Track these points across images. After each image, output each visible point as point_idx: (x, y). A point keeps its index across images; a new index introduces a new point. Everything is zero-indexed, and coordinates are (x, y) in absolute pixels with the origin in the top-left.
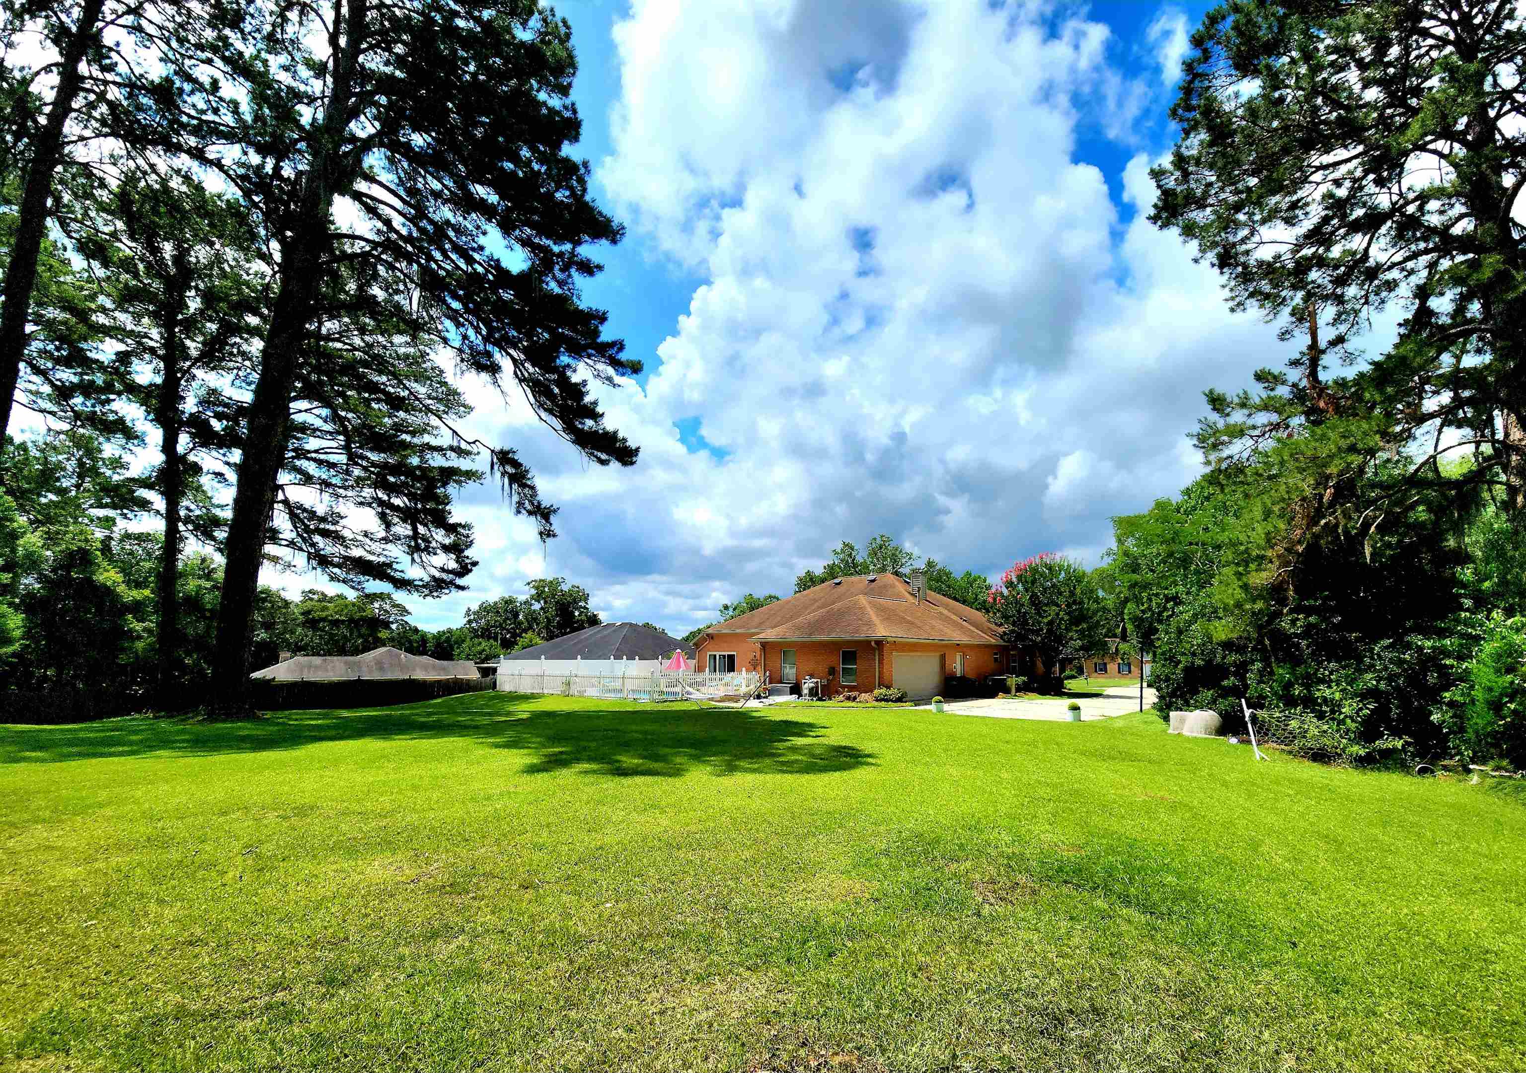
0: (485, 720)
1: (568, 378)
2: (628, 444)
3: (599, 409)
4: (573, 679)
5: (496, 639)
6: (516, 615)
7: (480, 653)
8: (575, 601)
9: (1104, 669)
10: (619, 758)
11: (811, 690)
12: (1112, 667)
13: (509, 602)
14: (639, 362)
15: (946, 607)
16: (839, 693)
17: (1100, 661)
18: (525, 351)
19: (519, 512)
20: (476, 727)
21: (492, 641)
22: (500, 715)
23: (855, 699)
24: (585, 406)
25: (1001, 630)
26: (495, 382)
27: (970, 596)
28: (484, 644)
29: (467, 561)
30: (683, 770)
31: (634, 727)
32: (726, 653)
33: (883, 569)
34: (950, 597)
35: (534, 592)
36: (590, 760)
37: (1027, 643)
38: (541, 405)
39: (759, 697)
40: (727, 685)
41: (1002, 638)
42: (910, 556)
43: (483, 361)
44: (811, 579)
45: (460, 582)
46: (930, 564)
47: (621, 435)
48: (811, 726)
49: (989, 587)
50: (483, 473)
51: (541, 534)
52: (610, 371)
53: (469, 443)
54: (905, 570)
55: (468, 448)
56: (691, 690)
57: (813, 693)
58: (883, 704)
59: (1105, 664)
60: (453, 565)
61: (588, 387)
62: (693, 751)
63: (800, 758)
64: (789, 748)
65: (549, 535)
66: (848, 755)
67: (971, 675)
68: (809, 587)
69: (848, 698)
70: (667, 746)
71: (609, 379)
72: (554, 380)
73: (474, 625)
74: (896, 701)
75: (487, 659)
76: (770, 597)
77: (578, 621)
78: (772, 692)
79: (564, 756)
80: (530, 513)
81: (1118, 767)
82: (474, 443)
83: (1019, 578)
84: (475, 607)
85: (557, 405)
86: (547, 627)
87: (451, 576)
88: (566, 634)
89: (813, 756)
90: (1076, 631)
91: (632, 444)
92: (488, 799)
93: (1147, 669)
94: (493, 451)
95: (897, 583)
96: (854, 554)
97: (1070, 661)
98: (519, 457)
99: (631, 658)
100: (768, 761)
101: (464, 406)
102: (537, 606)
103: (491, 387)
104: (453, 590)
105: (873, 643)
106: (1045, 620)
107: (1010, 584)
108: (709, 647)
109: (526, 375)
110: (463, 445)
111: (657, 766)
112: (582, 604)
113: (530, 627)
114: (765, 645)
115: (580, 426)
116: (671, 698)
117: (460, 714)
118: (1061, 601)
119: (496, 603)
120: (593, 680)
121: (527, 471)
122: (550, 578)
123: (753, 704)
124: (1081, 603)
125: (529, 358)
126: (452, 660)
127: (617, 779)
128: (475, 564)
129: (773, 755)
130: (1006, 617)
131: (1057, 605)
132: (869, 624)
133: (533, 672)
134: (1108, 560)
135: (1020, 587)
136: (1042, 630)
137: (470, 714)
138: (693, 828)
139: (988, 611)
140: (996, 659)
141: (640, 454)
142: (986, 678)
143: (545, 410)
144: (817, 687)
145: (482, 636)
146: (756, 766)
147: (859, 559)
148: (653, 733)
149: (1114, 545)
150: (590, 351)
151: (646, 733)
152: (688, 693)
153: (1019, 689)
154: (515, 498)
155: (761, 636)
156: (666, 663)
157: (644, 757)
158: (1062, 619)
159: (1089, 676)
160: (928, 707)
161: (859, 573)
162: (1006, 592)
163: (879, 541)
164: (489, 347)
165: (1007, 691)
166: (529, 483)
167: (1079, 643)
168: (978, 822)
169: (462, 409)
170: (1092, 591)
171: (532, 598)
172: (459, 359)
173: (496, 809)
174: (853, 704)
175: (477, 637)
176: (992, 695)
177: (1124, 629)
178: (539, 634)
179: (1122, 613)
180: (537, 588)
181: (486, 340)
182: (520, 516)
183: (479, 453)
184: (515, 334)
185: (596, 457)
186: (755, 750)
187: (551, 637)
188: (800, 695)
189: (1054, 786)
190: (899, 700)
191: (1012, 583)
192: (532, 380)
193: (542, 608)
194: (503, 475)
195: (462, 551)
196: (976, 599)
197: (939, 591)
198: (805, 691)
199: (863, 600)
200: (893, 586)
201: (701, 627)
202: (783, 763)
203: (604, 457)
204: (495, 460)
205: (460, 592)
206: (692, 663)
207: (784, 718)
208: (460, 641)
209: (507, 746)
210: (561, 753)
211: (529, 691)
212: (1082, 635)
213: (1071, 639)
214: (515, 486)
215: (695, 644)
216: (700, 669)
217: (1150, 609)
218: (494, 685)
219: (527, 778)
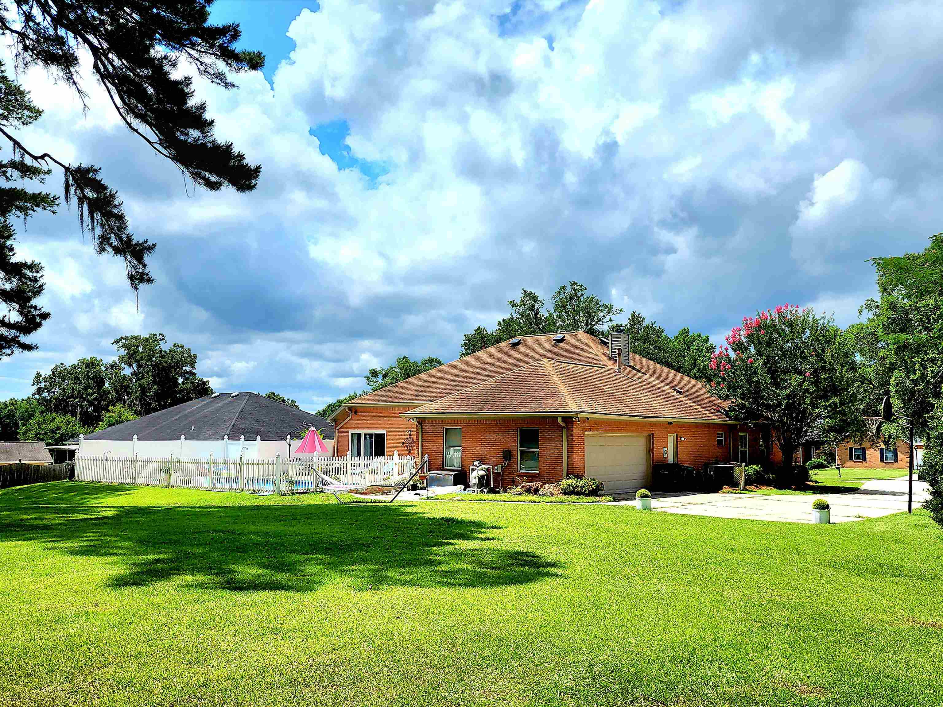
0: (57, 519)
1: (166, 74)
2: (245, 162)
3: (208, 116)
4: (174, 466)
5: (74, 414)
6: (100, 382)
7: (54, 431)
8: (178, 365)
9: (861, 456)
10: (232, 567)
11: (481, 478)
12: (873, 454)
13: (90, 365)
14: (259, 54)
15: (655, 374)
16: (515, 483)
17: (857, 446)
18: (108, 37)
19: (102, 249)
20: (46, 528)
21: (69, 416)
22: (78, 512)
23: (536, 491)
24: (188, 111)
25: (726, 405)
26: (70, 78)
27: (687, 362)
28: (58, 420)
29: (35, 312)
30: (315, 582)
31: (252, 528)
32: (373, 432)
33: (574, 326)
34: (661, 362)
35: (123, 352)
36: (193, 571)
37: (761, 421)
38: (131, 110)
39: (414, 488)
40: (374, 472)
41: (727, 415)
42: (609, 309)
43: (55, 50)
44: (482, 339)
45: (24, 339)
46: (635, 319)
47: (236, 150)
48: (479, 525)
49: (710, 350)
50: (55, 198)
51: (131, 278)
52: (221, 65)
53: (36, 158)
54: (603, 327)
55: (35, 164)
56: (328, 479)
57: (483, 482)
58: (573, 498)
59: (864, 450)
60: (15, 317)
61: (193, 87)
62: (328, 559)
63: (466, 566)
64: (451, 554)
65: (142, 280)
66: (526, 563)
67: (687, 461)
68: (479, 349)
69: (528, 490)
70: (294, 552)
71: (220, 76)
72: (147, 77)
73: (46, 394)
74: (587, 495)
75: (61, 440)
76: (431, 360)
77: (182, 391)
78: (431, 482)
79: (159, 566)
80: (117, 251)
81: (876, 584)
82: (43, 157)
83: (750, 337)
84: (46, 372)
85: (152, 110)
86: (141, 399)
87: (13, 332)
88: (165, 407)
89: (481, 563)
90: (826, 407)
91: (251, 161)
92: (57, 621)
93: (920, 455)
94: (67, 169)
95: (592, 344)
96: (537, 306)
97: (818, 444)
98: (102, 177)
99: (251, 438)
100: (423, 571)
101: (30, 109)
102: (128, 371)
103: (63, 85)
104: (17, 351)
105: (560, 420)
106: (785, 392)
107: (738, 346)
108: (353, 423)
109: (111, 69)
110: (28, 161)
111: (282, 577)
112: (188, 368)
113: (119, 399)
114: (421, 421)
115: (182, 138)
116: (302, 488)
117: (26, 510)
118: (804, 366)
119: (74, 367)
120: (200, 467)
121: (112, 197)
122: (144, 335)
123: (407, 496)
124: (833, 370)
125: (113, 48)
126: (17, 440)
127: (228, 594)
128: (45, 316)
129: (431, 563)
130: (733, 388)
131: (800, 373)
132: (556, 396)
133: (123, 457)
134: (867, 315)
135: (752, 349)
136: (780, 405)
137: (36, 510)
138: (326, 659)
139: (709, 380)
140: (719, 442)
141: (261, 176)
142: (706, 466)
143: (137, 116)
144: (488, 476)
145: (57, 409)
146: (408, 578)
147: (544, 313)
148: (276, 535)
149: (877, 297)
150: (194, 39)
151: (267, 534)
152: (324, 483)
153: (749, 481)
154: (98, 231)
155: (417, 410)
156: (296, 444)
157: (264, 566)
158: (807, 390)
159: (842, 465)
160: (630, 503)
161: (543, 331)
162: (732, 355)
163: (569, 290)
164: (62, 32)
165: (734, 484)
166: (115, 211)
167: (827, 422)
168: (692, 654)
169: (27, 113)
170: (846, 355)
171: (122, 359)
172: (21, 46)
173: (69, 636)
174: (535, 498)
175: (49, 410)
176: (714, 488)
177: (888, 406)
178: (130, 406)
179: (888, 383)
180: (128, 347)
181: (57, 21)
182: (105, 255)
183: (49, 172)
184: (96, 14)
185: (203, 178)
186: (407, 557)
187: (147, 410)
188: (467, 486)
189: (793, 608)
190: (594, 493)
191: (742, 344)
192: (118, 76)
193: (134, 373)
194: (81, 200)
195: (29, 299)
196: (694, 365)
197: (648, 355)
198: (473, 479)
199: (548, 365)
200: (587, 347)
201: (342, 398)
202: (445, 574)
203: (213, 178)
204: (71, 181)
205: (25, 352)
206: (330, 444)
207: (446, 514)
208: (28, 416)
209: (86, 552)
210: (158, 561)
211: (116, 482)
212: (834, 410)
213: (818, 416)
214: (97, 216)
215: (334, 420)
216: (339, 453)
217: (923, 377)
218: (71, 474)
219: (112, 595)
